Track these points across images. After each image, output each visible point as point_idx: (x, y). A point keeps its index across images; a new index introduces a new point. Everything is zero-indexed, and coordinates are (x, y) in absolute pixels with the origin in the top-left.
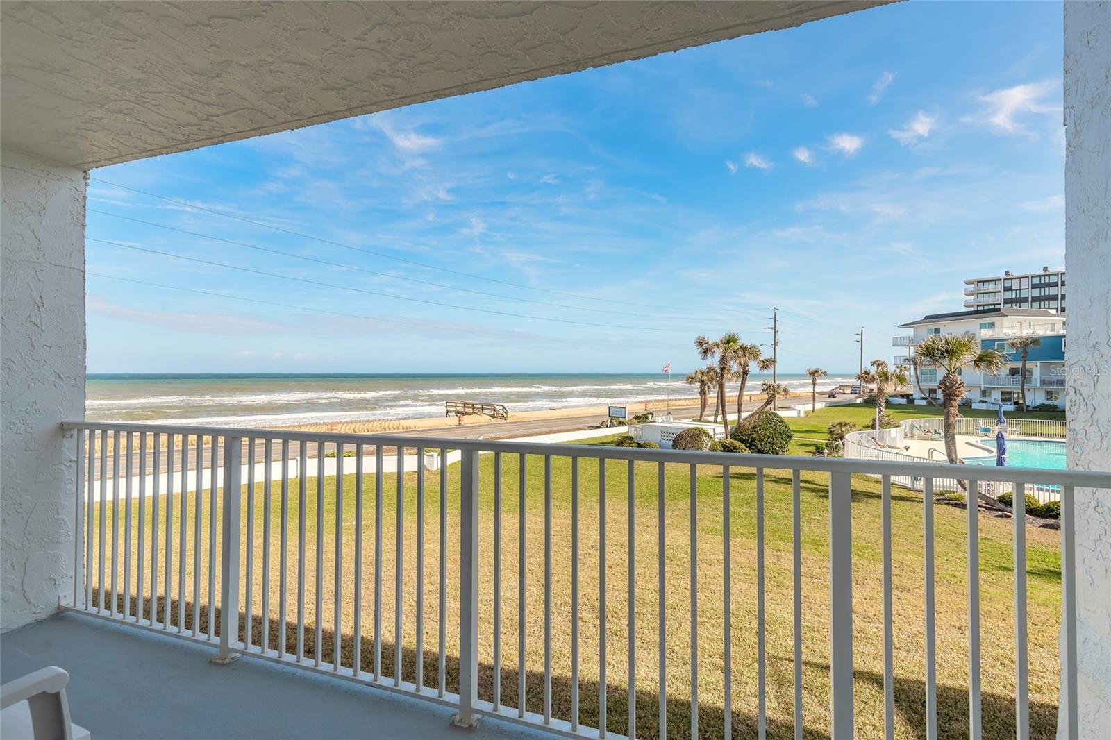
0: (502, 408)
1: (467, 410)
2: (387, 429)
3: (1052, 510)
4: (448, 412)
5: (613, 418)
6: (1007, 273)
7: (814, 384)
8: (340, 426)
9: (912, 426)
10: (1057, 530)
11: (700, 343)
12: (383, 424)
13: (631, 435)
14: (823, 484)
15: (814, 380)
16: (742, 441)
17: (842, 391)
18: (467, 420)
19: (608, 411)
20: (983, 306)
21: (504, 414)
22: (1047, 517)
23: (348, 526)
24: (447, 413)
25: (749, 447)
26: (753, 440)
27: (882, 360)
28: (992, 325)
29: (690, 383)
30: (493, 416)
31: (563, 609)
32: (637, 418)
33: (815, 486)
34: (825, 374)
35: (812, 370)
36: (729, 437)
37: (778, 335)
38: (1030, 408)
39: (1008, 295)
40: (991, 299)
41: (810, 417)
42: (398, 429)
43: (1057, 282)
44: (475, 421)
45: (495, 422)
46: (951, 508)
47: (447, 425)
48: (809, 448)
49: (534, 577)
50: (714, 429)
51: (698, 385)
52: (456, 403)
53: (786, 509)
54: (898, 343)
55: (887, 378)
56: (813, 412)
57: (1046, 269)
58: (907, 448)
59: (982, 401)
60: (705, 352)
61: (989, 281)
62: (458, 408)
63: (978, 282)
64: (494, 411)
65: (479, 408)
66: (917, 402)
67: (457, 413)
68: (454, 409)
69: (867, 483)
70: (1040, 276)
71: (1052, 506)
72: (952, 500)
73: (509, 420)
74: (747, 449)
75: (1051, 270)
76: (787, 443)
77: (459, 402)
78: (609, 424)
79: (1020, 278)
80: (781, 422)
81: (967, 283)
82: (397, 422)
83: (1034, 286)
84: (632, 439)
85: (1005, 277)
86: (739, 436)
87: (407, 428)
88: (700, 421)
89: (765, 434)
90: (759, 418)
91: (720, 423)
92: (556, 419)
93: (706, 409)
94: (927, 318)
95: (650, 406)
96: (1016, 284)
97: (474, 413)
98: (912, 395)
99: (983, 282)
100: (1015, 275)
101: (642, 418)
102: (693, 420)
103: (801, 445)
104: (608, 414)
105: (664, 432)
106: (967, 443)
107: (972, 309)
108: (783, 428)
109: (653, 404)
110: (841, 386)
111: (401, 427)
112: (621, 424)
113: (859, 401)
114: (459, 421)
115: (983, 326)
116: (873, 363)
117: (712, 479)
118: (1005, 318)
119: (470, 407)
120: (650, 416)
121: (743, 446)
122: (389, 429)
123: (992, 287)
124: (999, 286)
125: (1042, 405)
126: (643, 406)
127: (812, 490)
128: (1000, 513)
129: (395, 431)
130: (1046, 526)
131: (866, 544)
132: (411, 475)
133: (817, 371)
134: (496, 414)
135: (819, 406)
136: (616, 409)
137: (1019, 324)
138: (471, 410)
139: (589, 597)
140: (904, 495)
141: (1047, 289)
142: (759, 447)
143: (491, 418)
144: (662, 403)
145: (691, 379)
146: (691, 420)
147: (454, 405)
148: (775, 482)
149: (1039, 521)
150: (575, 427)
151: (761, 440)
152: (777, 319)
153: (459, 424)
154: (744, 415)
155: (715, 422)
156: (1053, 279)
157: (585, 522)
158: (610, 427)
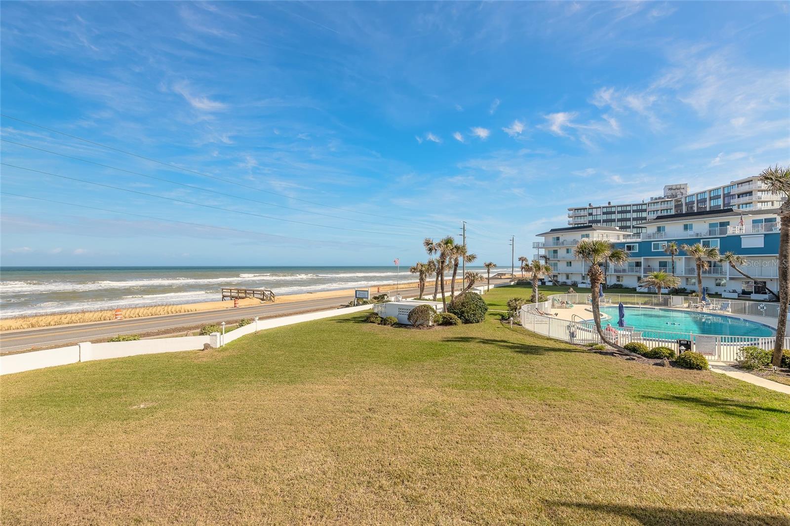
0: (269, 293)
1: (240, 295)
2: (170, 312)
3: (657, 354)
4: (224, 296)
5: (358, 299)
6: (590, 204)
7: (489, 273)
8: (124, 311)
9: (554, 300)
10: (663, 366)
11: (428, 243)
12: (166, 308)
13: (376, 311)
14: (515, 342)
15: (488, 270)
16: (455, 313)
17: (500, 277)
18: (241, 303)
19: (355, 293)
20: (578, 224)
21: (272, 298)
22: (655, 358)
23: (135, 409)
24: (223, 298)
25: (460, 318)
26: (463, 312)
27: (525, 257)
28: (587, 236)
29: (413, 272)
30: (263, 300)
31: (362, 479)
32: (375, 298)
33: (511, 344)
34: (495, 266)
35: (487, 263)
36: (446, 311)
37: (466, 239)
38: (609, 287)
39: (591, 218)
40: (582, 220)
41: (487, 295)
42: (180, 312)
43: (615, 212)
44: (247, 304)
45: (265, 304)
46: (599, 356)
47: (223, 307)
48: (496, 316)
49: (328, 448)
50: (436, 306)
51: (418, 274)
52: (231, 290)
53: (500, 363)
54: (537, 246)
55: (539, 269)
56: (488, 291)
57: (609, 203)
58: (556, 315)
59: (583, 283)
60: (430, 250)
61: (581, 209)
62: (232, 293)
63: (575, 210)
64: (264, 295)
65: (251, 293)
66: (547, 284)
67: (232, 297)
68: (230, 294)
69: (542, 340)
70: (607, 207)
71: (657, 350)
72: (598, 350)
73: (277, 302)
74: (459, 319)
75: (612, 204)
76: (484, 313)
77: (233, 288)
78: (356, 303)
79: (597, 208)
80: (481, 299)
81: (570, 210)
82: (179, 306)
83: (604, 213)
84: (377, 314)
85: (589, 207)
86: (453, 310)
87: (188, 311)
88: (420, 299)
89: (470, 308)
90: (465, 297)
91: (439, 300)
92: (313, 301)
93: (425, 290)
94: (552, 230)
95: (380, 289)
96: (594, 213)
97: (246, 297)
98: (544, 279)
99: (578, 209)
100: (594, 206)
101: (380, 298)
102: (415, 299)
103: (491, 314)
104: (355, 295)
105: (401, 308)
106: (585, 309)
107: (571, 226)
108: (482, 304)
109: (382, 287)
110: (498, 274)
111: (183, 310)
112: (365, 303)
113: (512, 283)
114: (235, 304)
115: (583, 236)
116: (520, 259)
117: (441, 343)
118: (594, 232)
119: (243, 293)
120: (386, 297)
121: (456, 317)
122: (172, 312)
123: (582, 213)
124: (586, 213)
125: (615, 284)
126: (376, 289)
127: (511, 347)
128: (628, 357)
129: (177, 314)
130: (656, 364)
131: (562, 388)
132: (196, 353)
133: (490, 264)
134: (265, 297)
135: (491, 287)
136: (361, 292)
137: (601, 235)
138: (243, 295)
139: (382, 463)
140: (568, 348)
141: (610, 215)
142: (467, 317)
143: (260, 301)
144: (389, 287)
145: (414, 270)
146: (413, 298)
147: (229, 291)
148: (484, 343)
149: (652, 361)
150: (329, 306)
151: (468, 312)
152: (465, 229)
153: (235, 307)
154: (456, 293)
155: (435, 299)
156: (613, 209)
157: (357, 387)
158: (357, 305)
